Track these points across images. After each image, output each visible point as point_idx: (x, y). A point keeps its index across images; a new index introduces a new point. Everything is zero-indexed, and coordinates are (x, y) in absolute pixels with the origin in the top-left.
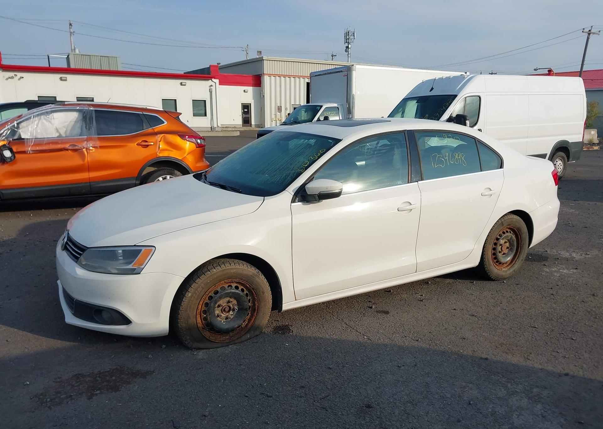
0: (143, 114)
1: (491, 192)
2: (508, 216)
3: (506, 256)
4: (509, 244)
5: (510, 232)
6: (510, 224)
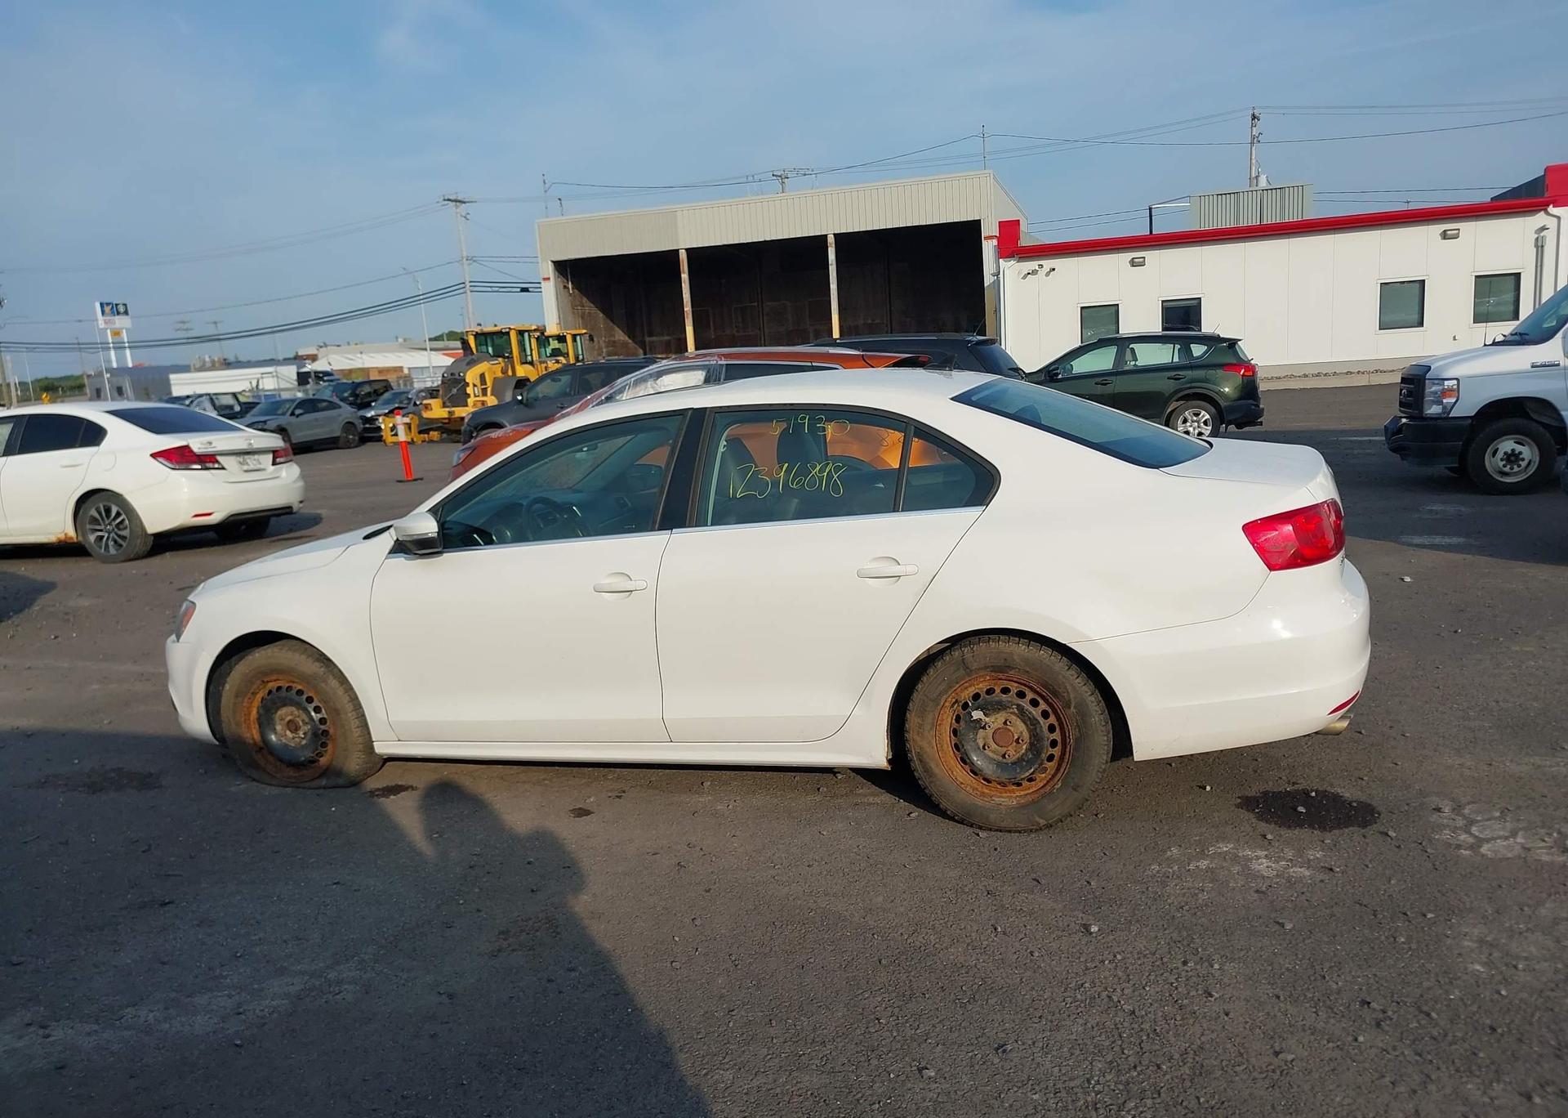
1: (895, 570)
2: (992, 644)
3: (1012, 764)
4: (1025, 730)
5: (1021, 695)
6: (1001, 668)
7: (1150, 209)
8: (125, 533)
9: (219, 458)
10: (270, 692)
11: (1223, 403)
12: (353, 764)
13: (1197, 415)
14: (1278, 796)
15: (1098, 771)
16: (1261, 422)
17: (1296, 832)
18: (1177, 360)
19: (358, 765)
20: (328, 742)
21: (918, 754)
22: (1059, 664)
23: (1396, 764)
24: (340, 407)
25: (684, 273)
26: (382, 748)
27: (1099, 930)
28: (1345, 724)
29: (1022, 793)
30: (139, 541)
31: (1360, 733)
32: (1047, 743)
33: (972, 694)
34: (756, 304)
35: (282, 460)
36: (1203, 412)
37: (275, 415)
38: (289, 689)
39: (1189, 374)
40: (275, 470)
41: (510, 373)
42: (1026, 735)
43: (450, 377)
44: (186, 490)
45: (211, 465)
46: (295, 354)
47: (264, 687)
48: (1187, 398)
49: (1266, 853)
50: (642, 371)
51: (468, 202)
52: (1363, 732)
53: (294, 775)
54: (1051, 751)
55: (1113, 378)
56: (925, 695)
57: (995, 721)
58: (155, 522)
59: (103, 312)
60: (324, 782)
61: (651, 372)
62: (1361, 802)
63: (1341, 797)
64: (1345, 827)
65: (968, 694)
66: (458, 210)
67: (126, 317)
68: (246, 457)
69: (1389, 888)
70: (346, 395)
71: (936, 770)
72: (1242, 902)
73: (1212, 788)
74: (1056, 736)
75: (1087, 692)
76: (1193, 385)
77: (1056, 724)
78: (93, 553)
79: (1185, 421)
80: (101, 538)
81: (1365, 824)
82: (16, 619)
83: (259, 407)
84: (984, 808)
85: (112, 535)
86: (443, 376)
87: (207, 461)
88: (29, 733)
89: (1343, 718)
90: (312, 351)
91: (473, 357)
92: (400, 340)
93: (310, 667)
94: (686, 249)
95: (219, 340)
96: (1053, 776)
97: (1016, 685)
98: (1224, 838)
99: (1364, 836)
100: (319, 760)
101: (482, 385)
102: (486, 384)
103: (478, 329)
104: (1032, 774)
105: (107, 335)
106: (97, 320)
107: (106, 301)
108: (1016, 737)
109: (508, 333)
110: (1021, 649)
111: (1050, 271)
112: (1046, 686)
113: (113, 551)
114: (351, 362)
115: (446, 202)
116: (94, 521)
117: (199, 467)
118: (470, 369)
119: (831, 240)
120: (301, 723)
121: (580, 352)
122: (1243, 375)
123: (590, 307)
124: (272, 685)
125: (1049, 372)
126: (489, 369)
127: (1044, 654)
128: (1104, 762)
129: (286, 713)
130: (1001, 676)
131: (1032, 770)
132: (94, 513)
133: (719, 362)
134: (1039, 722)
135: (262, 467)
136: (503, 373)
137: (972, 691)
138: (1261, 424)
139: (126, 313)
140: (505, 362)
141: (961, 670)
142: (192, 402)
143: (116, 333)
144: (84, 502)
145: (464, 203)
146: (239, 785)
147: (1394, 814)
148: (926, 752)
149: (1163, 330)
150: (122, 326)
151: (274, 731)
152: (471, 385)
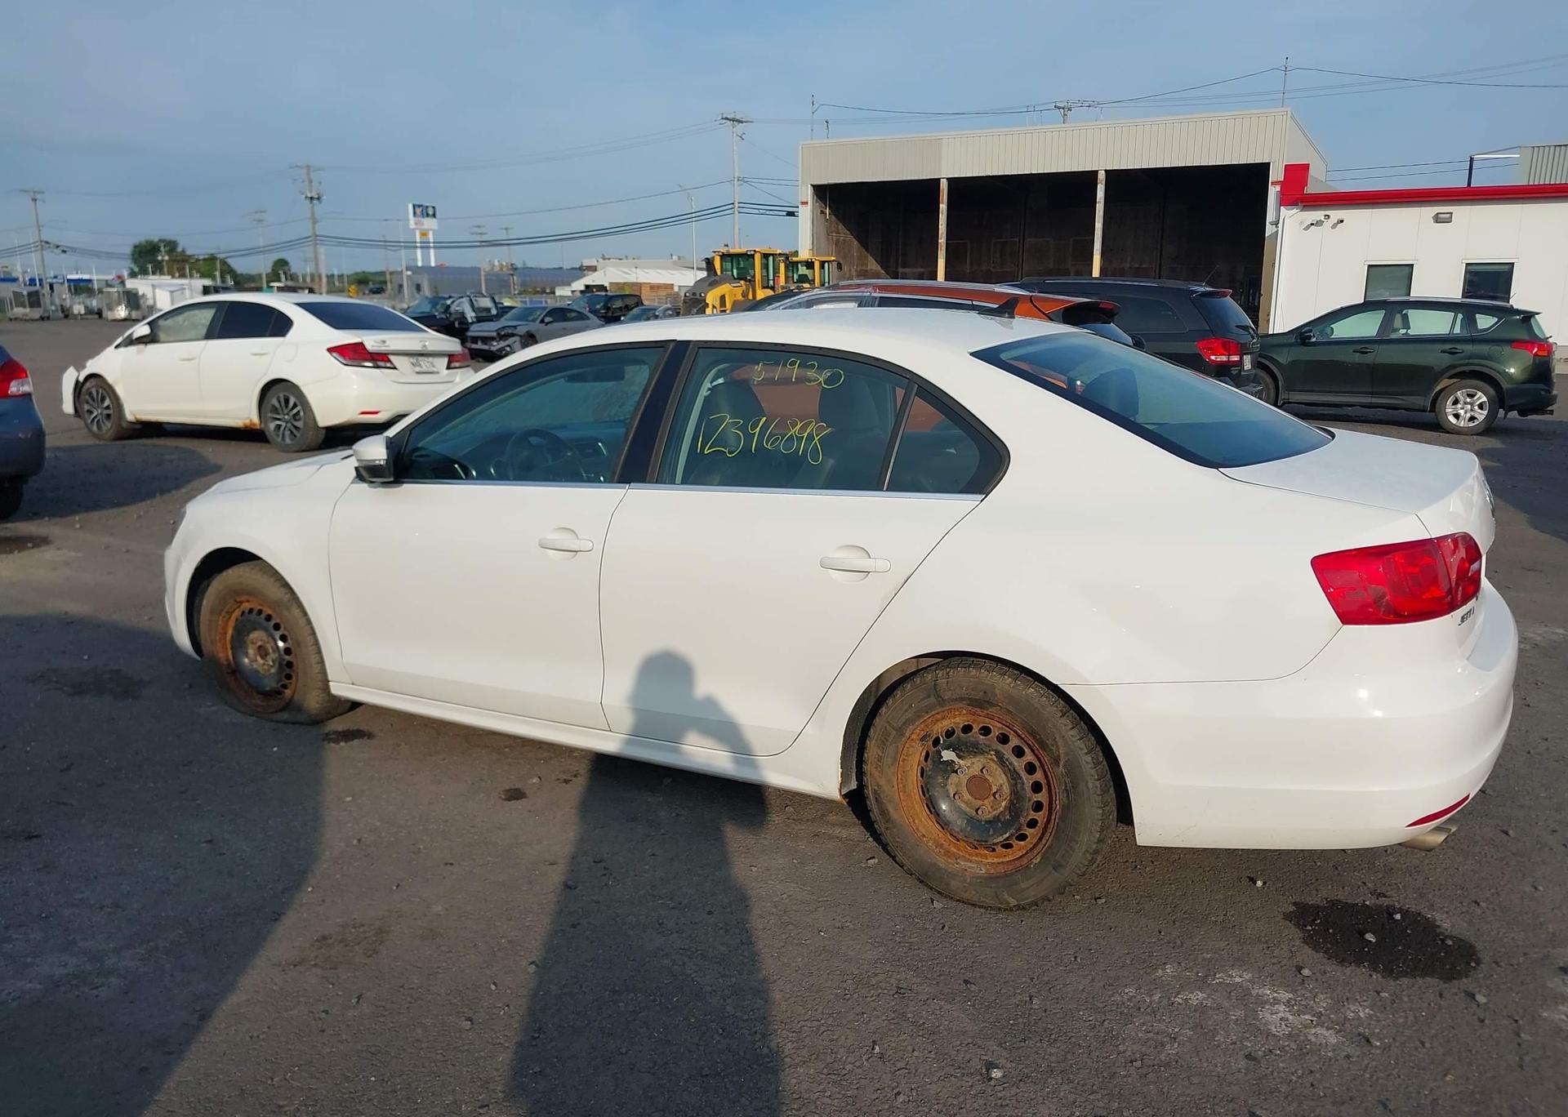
0: (973, 305)
1: (863, 563)
2: (973, 672)
3: (987, 822)
4: (1006, 784)
5: (1004, 740)
6: (981, 702)
7: (1472, 160)
8: (299, 424)
9: (392, 358)
10: (243, 613)
11: (1505, 385)
12: (313, 702)
13: (1471, 396)
14: (1350, 909)
15: (1087, 851)
16: (1552, 411)
17: (1348, 971)
18: (1459, 332)
19: (318, 703)
20: (292, 674)
21: (875, 792)
22: (1051, 709)
23: (1536, 888)
24: (588, 318)
25: (943, 203)
26: (339, 689)
27: (1004, 1076)
28: (1440, 838)
29: (996, 860)
30: (311, 433)
31: (1506, 833)
32: (1029, 805)
33: (945, 729)
34: (1017, 240)
35: (457, 364)
36: (1479, 394)
37: (527, 321)
38: (260, 612)
39: (1469, 348)
40: (447, 375)
41: (750, 297)
42: (1006, 789)
43: (692, 297)
44: (355, 387)
45: (382, 364)
46: (580, 264)
47: (239, 607)
48: (1462, 375)
49: (1291, 996)
50: (792, 299)
51: (746, 122)
52: (1511, 832)
53: (262, 704)
54: (1033, 815)
55: (1376, 347)
56: (888, 722)
57: (970, 766)
58: (328, 414)
59: (415, 213)
60: (285, 716)
61: (800, 301)
62: (1461, 940)
63: (1439, 927)
64: (1420, 976)
65: (942, 728)
66: (735, 130)
67: (434, 220)
68: (420, 358)
69: (1439, 1087)
70: (598, 307)
71: (894, 815)
72: (1219, 1069)
73: (1265, 883)
74: (1042, 797)
75: (1082, 749)
76: (1471, 361)
77: (1043, 782)
78: (271, 440)
79: (1456, 402)
80: (279, 426)
81: (1451, 976)
82: (157, 500)
83: (513, 311)
84: (946, 871)
85: (289, 425)
86: (685, 296)
87: (380, 359)
88: (69, 621)
89: (1438, 829)
90: (593, 262)
91: (716, 278)
92: (675, 258)
93: (275, 593)
94: (947, 179)
95: (509, 245)
96: (1034, 846)
97: (999, 725)
98: (1242, 963)
99: (1441, 995)
100: (284, 692)
101: (721, 307)
102: (725, 307)
103: (724, 250)
104: (1007, 839)
105: (415, 236)
106: (408, 220)
107: (418, 203)
108: (995, 790)
109: (753, 256)
110: (1004, 683)
111: (1338, 223)
112: (1033, 734)
113: (288, 441)
114: (627, 276)
115: (724, 121)
116: (275, 410)
117: (370, 364)
118: (712, 289)
119: (1102, 176)
120: (271, 651)
121: (827, 280)
122: (1536, 355)
123: (845, 234)
124: (246, 606)
125: (1301, 334)
126: (731, 291)
127: (1032, 691)
128: (1096, 841)
129: (257, 636)
130: (979, 711)
131: (1008, 835)
132: (275, 402)
133: (873, 295)
134: (1021, 778)
135: (435, 370)
136: (743, 297)
137: (946, 724)
138: (1551, 412)
139: (434, 215)
140: (746, 285)
141: (932, 697)
142: (453, 302)
143: (424, 234)
144: (269, 390)
145: (742, 122)
146: (209, 706)
147: (1500, 966)
148: (884, 792)
149: (1463, 297)
150: (429, 228)
151: (246, 655)
152: (711, 306)
